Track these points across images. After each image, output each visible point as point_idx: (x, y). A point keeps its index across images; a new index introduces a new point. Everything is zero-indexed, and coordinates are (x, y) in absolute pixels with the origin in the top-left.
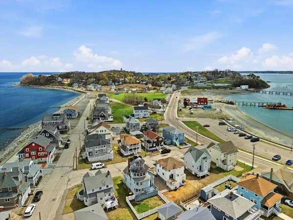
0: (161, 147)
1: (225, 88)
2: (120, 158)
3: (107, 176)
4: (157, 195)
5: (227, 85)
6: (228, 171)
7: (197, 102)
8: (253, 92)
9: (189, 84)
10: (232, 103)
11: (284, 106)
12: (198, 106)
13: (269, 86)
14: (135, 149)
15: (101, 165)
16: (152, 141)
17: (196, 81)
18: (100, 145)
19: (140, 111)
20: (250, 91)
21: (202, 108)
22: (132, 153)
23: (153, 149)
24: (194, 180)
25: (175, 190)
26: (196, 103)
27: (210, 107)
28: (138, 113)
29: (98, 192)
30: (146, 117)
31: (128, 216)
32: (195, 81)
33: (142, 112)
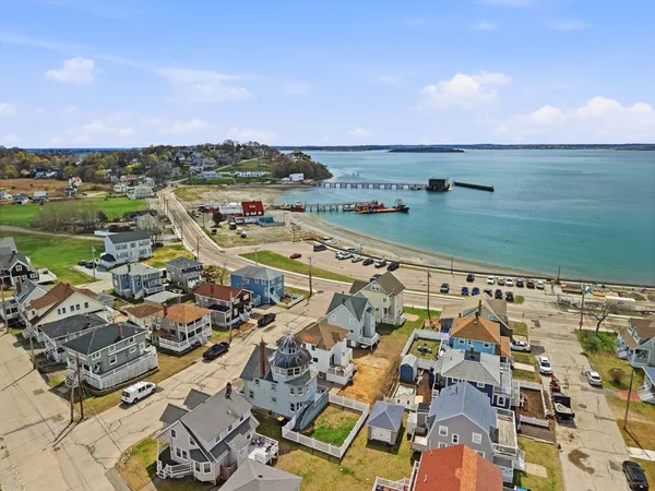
0: (248, 314)
1: (262, 180)
2: (173, 360)
3: (228, 397)
4: (328, 404)
5: (263, 173)
6: (401, 326)
7: (241, 211)
8: (314, 185)
9: (180, 174)
10: (299, 209)
11: (382, 206)
12: (246, 221)
13: (330, 176)
14: (199, 330)
15: (148, 386)
16: (228, 304)
17: (197, 168)
18: (119, 339)
19: (129, 244)
20: (309, 184)
21: (257, 224)
22: (193, 342)
23: (235, 321)
24: (364, 355)
25: (350, 383)
26: (241, 215)
27: (270, 220)
28: (125, 251)
29: (229, 438)
30: (146, 259)
31: (315, 461)
32: (192, 167)
33: (133, 246)
